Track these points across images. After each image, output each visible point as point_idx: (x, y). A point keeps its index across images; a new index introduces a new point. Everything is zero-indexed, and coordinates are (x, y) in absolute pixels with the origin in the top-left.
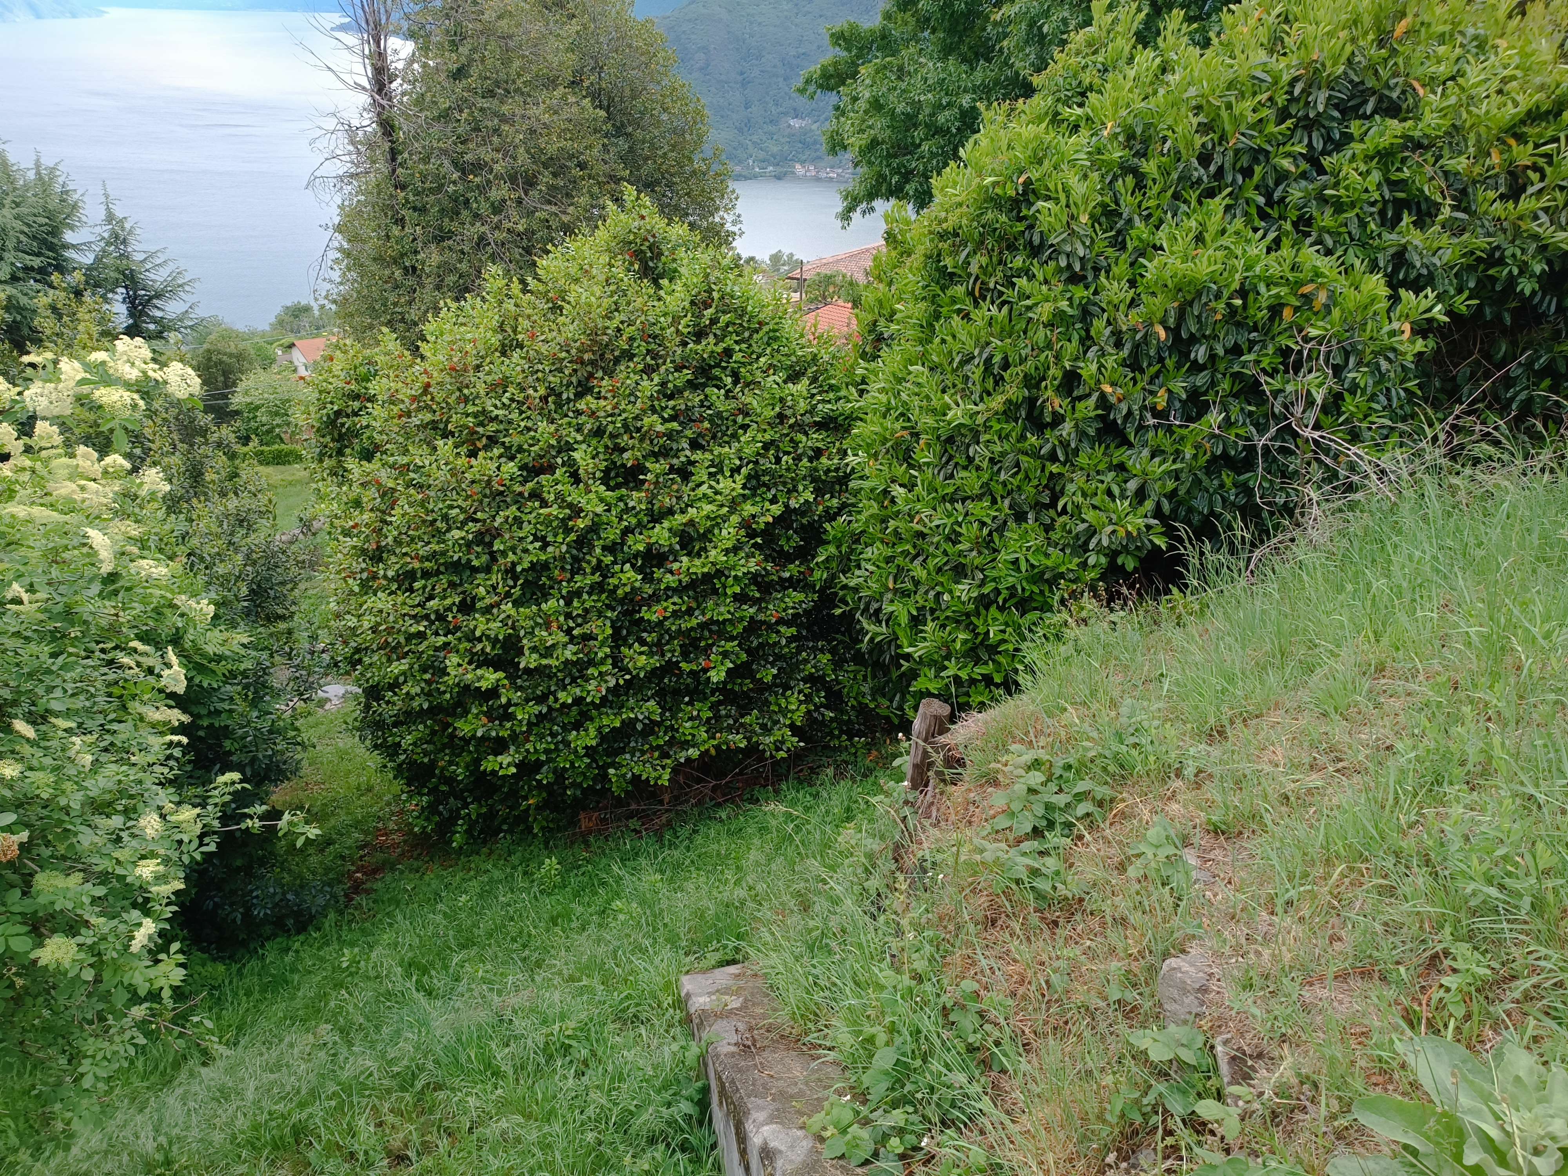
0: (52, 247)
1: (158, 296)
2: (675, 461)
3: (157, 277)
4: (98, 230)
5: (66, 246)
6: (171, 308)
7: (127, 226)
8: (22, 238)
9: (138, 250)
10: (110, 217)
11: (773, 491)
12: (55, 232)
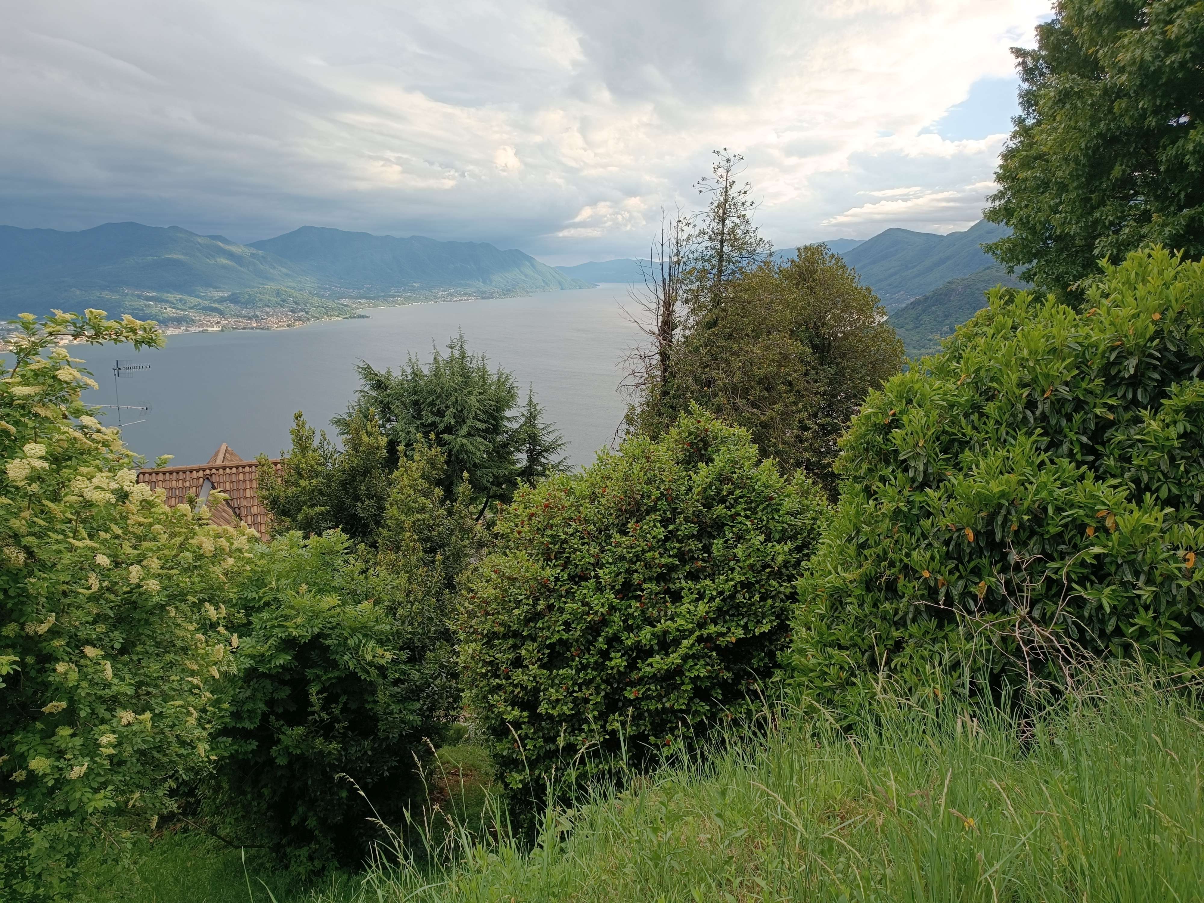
0: (495, 418)
1: (546, 450)
2: (671, 586)
3: (547, 439)
4: (522, 409)
5: (502, 418)
6: (553, 458)
7: (538, 408)
8: (479, 412)
9: (541, 422)
10: (530, 403)
11: (745, 620)
12: (498, 409)
